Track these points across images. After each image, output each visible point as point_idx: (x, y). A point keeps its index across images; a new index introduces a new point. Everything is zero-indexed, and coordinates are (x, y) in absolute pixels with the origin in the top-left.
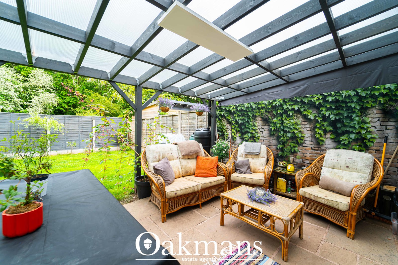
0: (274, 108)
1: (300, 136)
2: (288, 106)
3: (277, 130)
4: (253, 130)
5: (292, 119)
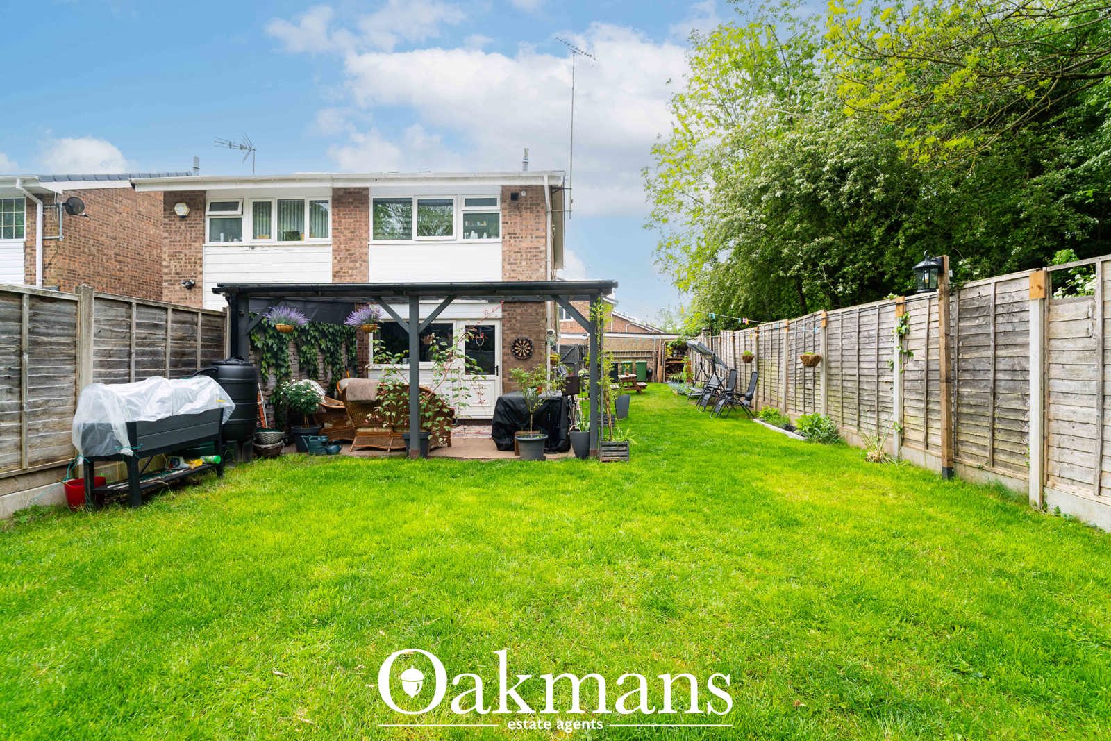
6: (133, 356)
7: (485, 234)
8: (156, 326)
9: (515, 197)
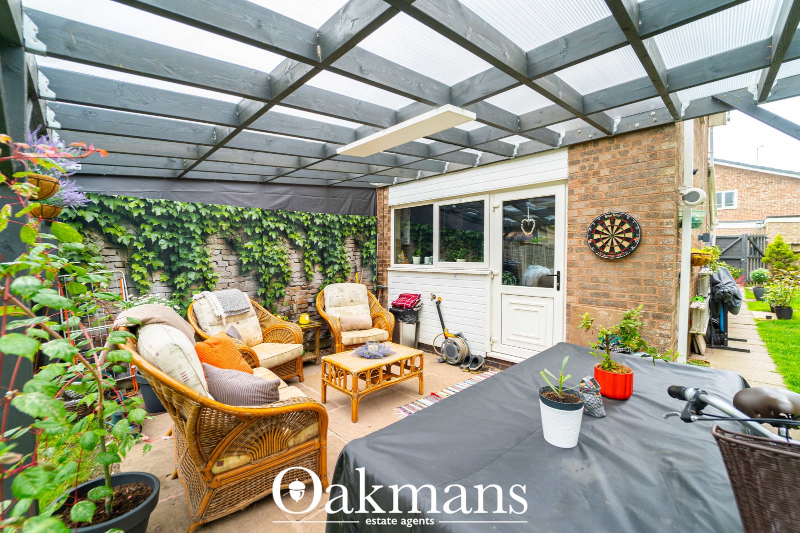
0: (248, 222)
1: (286, 270)
2: (270, 223)
3: (255, 263)
4: (204, 263)
5: (276, 245)
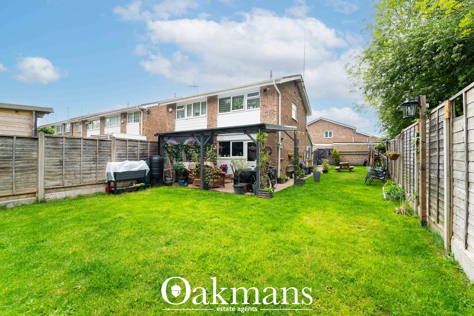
6: (127, 155)
7: (255, 107)
8: (135, 146)
9: (265, 90)
